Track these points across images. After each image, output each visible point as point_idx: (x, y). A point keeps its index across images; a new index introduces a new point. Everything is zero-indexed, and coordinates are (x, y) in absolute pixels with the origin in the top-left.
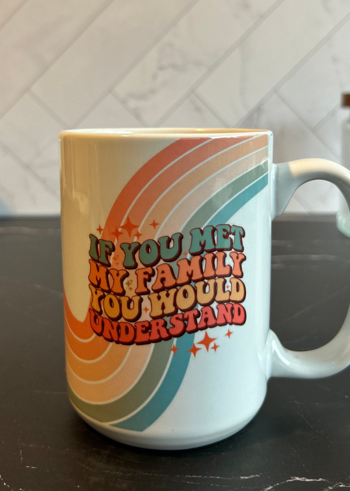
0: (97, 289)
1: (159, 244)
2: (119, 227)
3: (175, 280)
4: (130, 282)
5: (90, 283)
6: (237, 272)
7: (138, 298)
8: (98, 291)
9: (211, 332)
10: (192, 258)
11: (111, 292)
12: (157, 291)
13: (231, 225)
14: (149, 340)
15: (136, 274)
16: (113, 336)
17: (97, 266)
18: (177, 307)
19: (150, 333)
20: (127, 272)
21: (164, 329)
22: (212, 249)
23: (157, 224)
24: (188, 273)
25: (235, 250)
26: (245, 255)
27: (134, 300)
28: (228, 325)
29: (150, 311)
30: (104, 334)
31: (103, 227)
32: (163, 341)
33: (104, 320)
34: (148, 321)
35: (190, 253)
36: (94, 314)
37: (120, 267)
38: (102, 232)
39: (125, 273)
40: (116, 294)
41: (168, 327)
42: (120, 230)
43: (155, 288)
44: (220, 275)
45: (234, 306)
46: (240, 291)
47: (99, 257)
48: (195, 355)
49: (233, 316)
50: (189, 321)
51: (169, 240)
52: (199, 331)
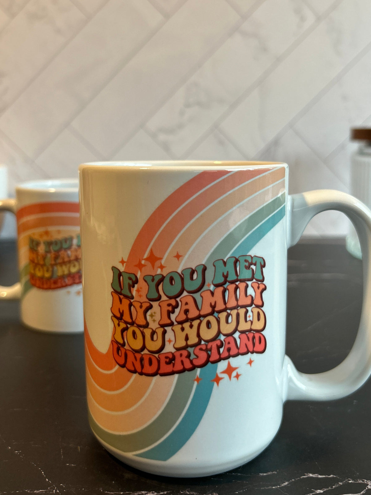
0: (120, 321)
1: (182, 276)
2: (143, 259)
3: (198, 311)
4: (153, 314)
5: (112, 315)
6: (258, 302)
7: (162, 329)
8: (120, 323)
9: (234, 362)
10: (215, 289)
11: (134, 324)
12: (181, 323)
13: (253, 256)
14: (173, 371)
15: (160, 306)
16: (136, 368)
17: (120, 298)
18: (201, 338)
19: (174, 365)
20: (150, 303)
21: (188, 360)
22: (234, 280)
23: (181, 256)
24: (211, 304)
25: (257, 280)
26: (266, 285)
27: (158, 332)
28: (250, 354)
29: (174, 342)
30: (127, 365)
31: (125, 260)
32: (186, 372)
33: (127, 351)
34: (171, 353)
35: (213, 284)
36: (117, 346)
37: (144, 299)
38: (125, 264)
39: (148, 305)
40: (139, 326)
41: (191, 358)
42: (143, 262)
43: (178, 320)
44: (242, 305)
45: (255, 335)
46: (260, 320)
47: (122, 290)
48: (218, 384)
49: (254, 344)
50: (213, 351)
51: (193, 272)
52: (222, 361)
